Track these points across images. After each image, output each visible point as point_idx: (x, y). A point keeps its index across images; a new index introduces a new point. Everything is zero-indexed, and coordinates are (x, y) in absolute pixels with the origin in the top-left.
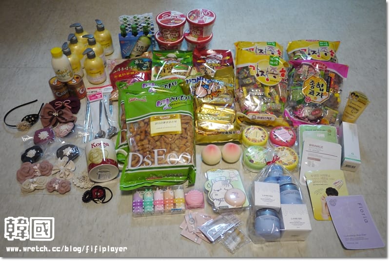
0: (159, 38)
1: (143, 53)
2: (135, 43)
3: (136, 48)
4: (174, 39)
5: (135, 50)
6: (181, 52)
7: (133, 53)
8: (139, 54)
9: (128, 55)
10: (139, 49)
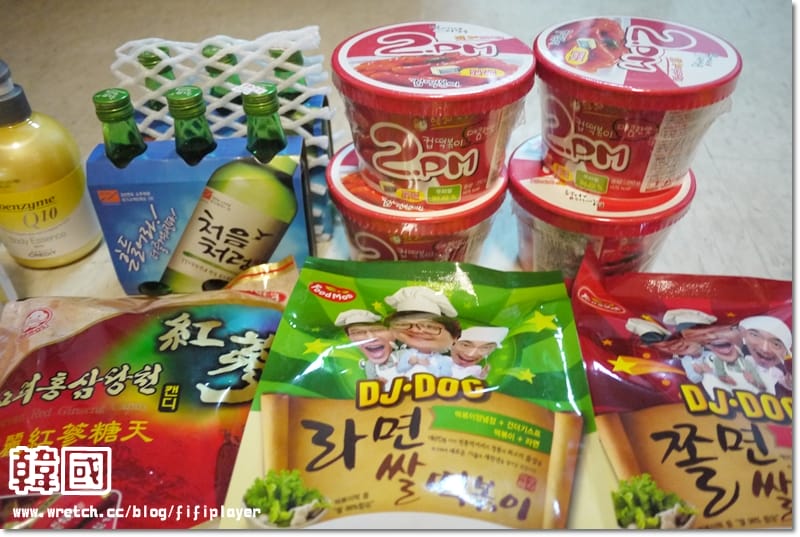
0: (346, 182)
1: (243, 268)
2: (189, 207)
3: (196, 236)
4: (447, 195)
5: (195, 246)
6: (480, 275)
7: (184, 267)
8: (218, 274)
9: (154, 274)
10: (221, 245)
